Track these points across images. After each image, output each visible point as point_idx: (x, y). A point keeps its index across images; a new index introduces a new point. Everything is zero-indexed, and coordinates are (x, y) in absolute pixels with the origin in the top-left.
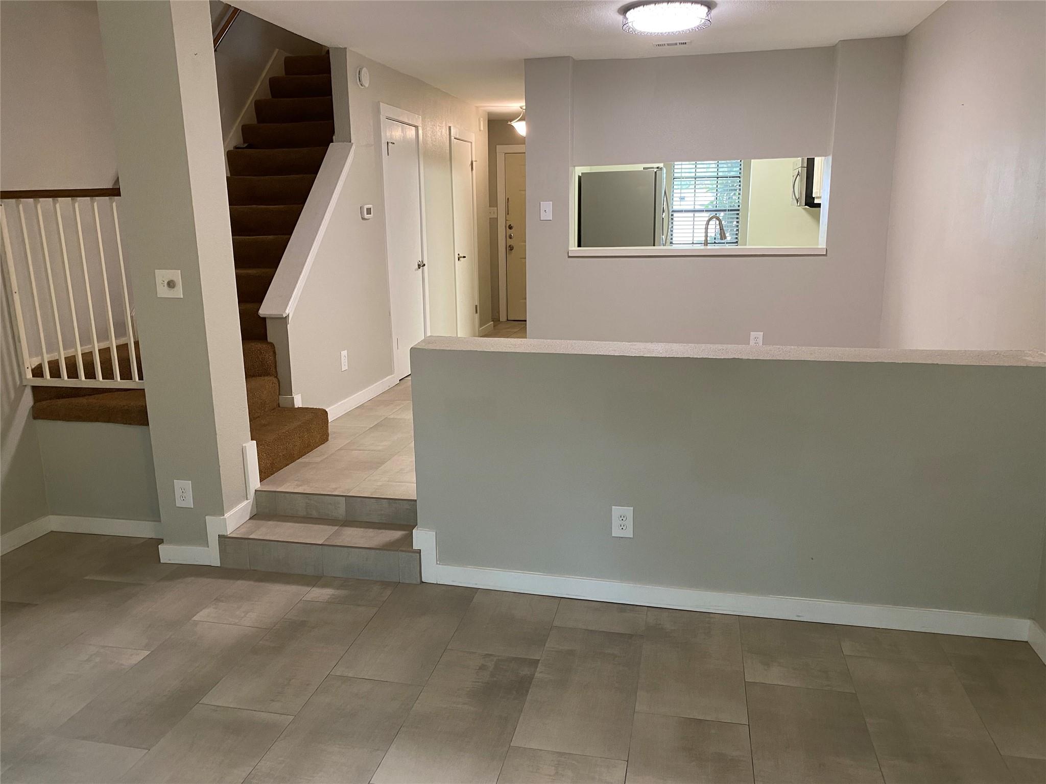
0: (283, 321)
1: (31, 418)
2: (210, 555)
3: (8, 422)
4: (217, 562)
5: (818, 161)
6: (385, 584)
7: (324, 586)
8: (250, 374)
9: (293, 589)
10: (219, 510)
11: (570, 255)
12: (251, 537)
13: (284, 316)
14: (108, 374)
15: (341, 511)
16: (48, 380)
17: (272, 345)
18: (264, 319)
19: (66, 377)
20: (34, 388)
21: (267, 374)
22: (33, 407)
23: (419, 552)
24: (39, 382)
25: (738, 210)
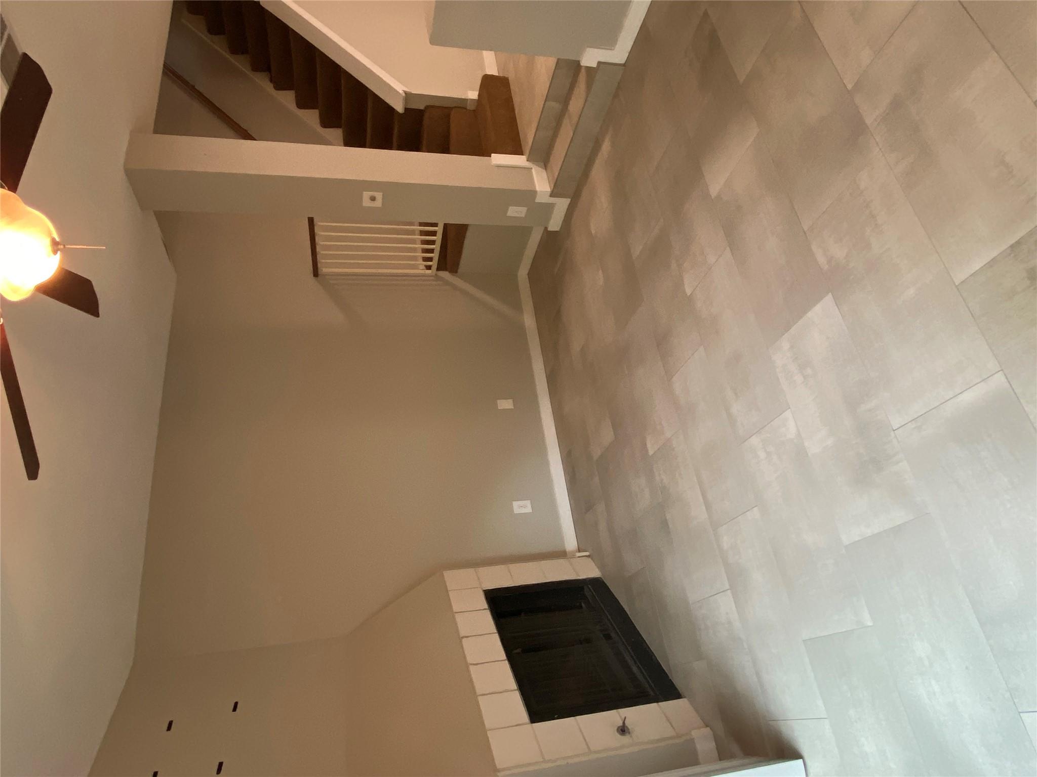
0: (408, 96)
1: (455, 274)
2: (562, 204)
3: (455, 288)
4: (568, 201)
6: (616, 96)
7: (603, 141)
8: (445, 149)
9: (597, 162)
10: (534, 193)
12: (556, 177)
13: (404, 95)
14: (433, 242)
15: (555, 106)
16: (434, 263)
17: (427, 107)
18: (406, 109)
19: (434, 246)
20: (438, 269)
21: (448, 116)
22: (449, 272)
23: (600, 63)
24: (435, 267)
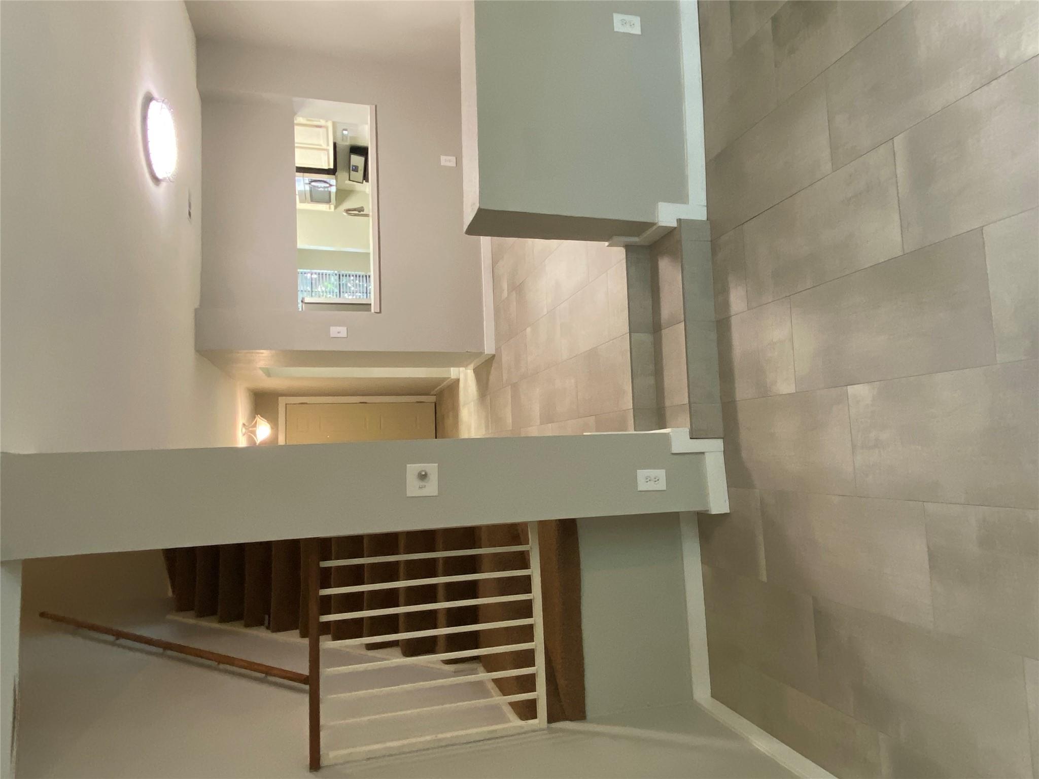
5: (300, 163)
11: (379, 311)
23: (679, 221)
25: (339, 275)
